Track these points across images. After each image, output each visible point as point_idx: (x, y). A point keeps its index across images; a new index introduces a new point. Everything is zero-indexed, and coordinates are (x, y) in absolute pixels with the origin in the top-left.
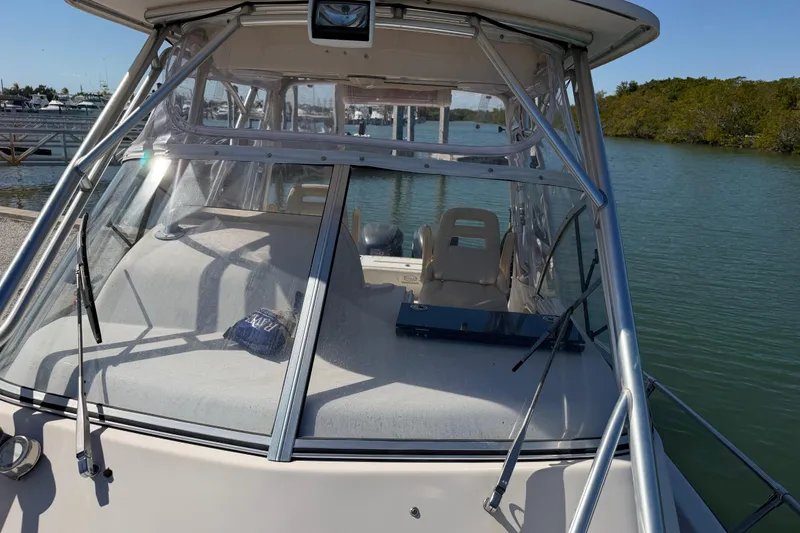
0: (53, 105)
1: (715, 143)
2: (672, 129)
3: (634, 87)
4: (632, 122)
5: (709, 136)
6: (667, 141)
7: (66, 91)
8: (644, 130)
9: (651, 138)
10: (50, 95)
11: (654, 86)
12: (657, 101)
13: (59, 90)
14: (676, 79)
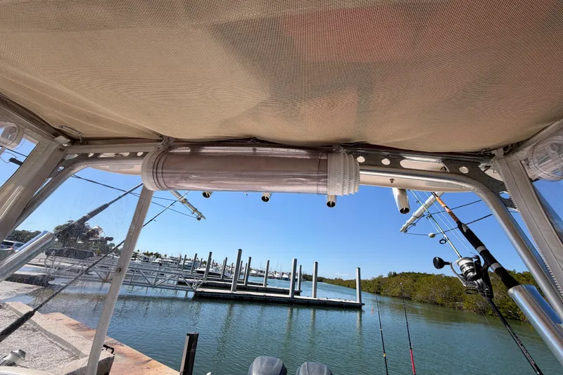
0: (157, 260)
1: (442, 305)
2: (419, 295)
3: (395, 275)
4: (398, 290)
5: (439, 300)
6: (418, 301)
7: (166, 256)
8: (405, 294)
9: (410, 299)
10: (157, 256)
11: (403, 275)
12: (409, 281)
13: (163, 255)
14: (413, 273)
